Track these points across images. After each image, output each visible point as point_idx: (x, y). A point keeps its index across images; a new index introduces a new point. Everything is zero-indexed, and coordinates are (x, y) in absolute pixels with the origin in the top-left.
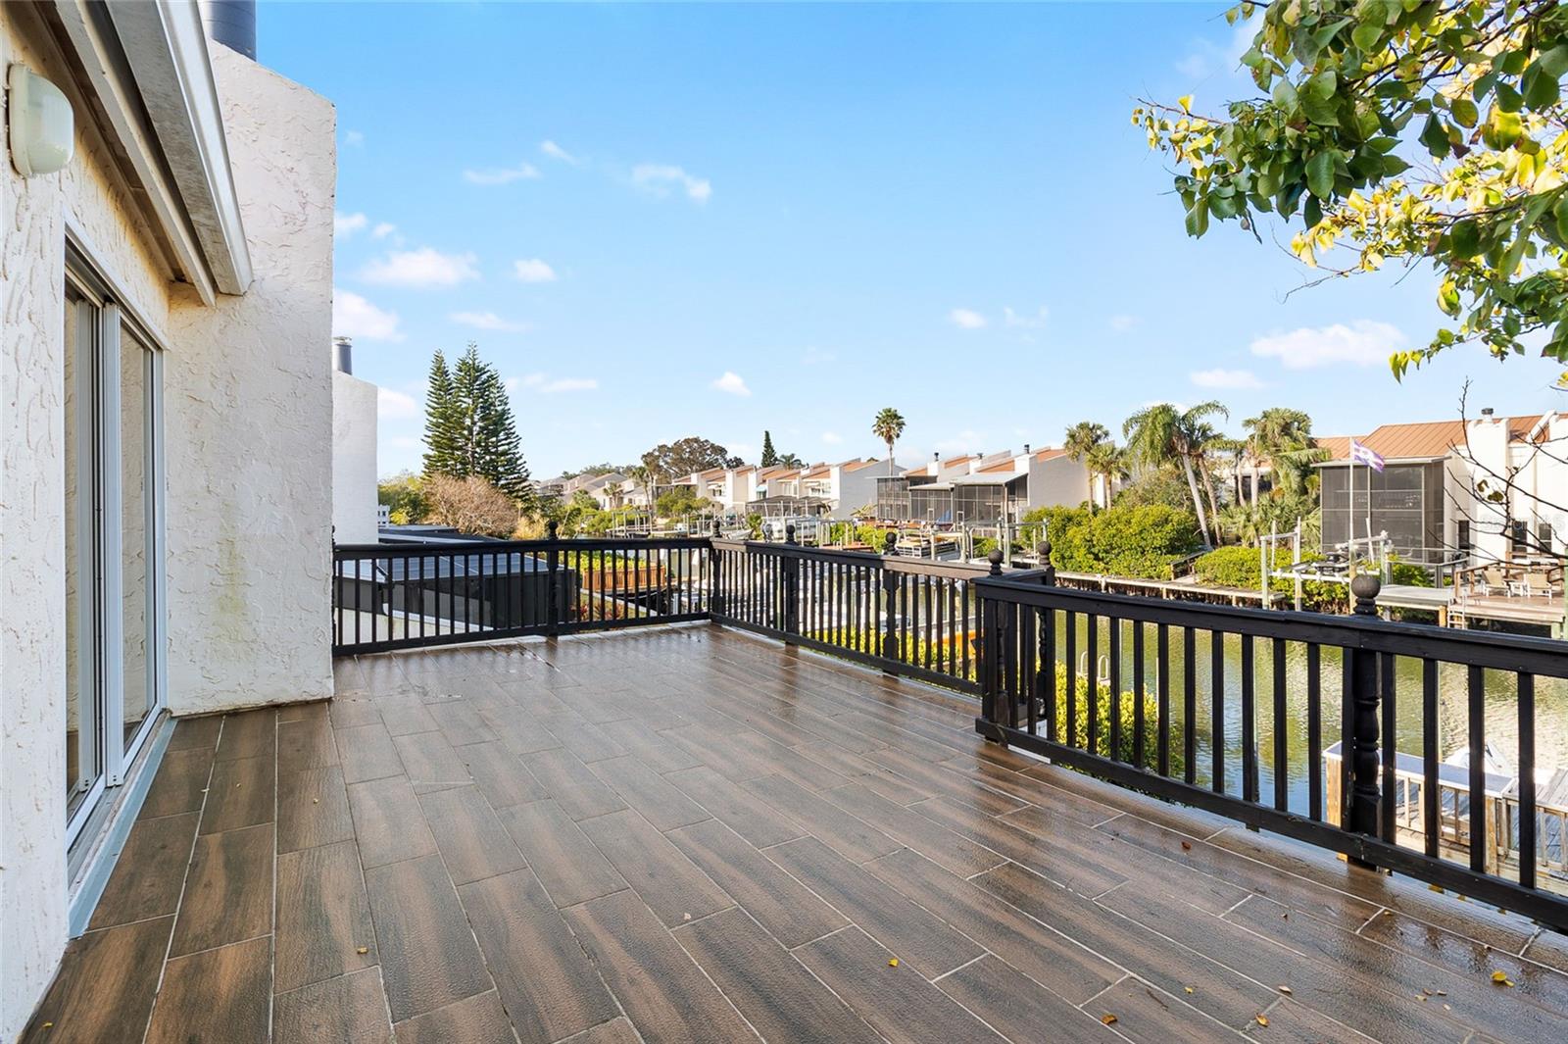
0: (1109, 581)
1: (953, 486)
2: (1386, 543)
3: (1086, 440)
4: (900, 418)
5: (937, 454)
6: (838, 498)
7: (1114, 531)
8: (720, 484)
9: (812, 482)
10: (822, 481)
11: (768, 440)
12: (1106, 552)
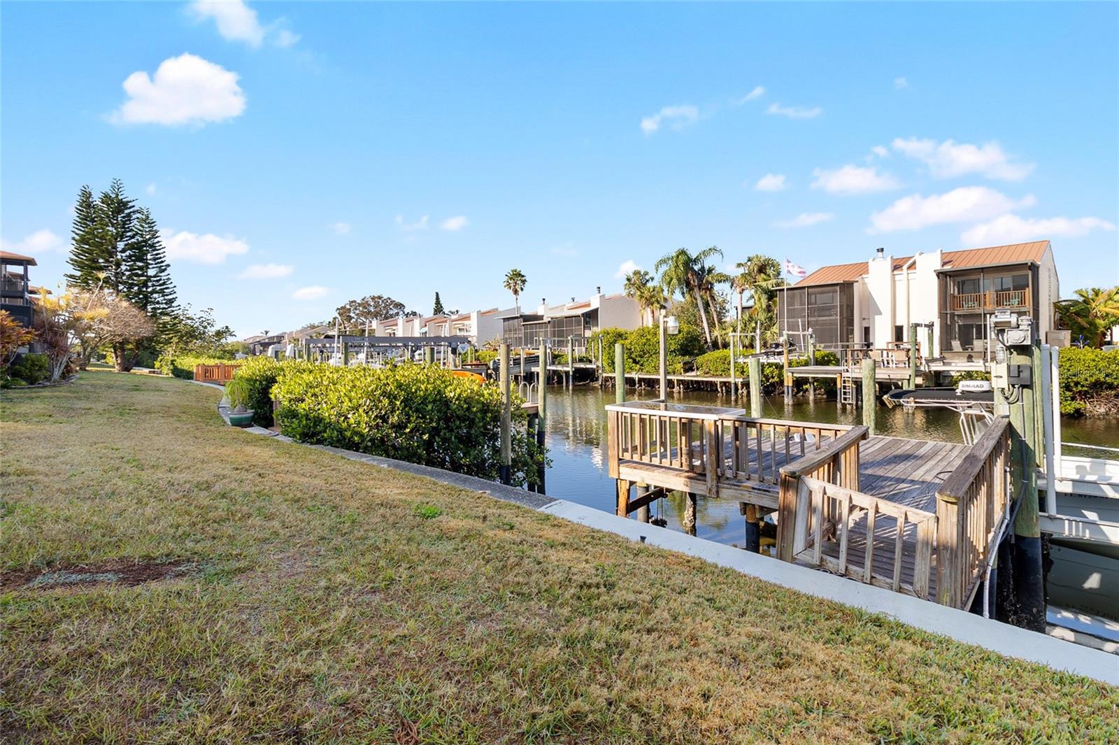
0: (640, 376)
1: (550, 319)
2: (811, 337)
3: (638, 282)
4: (523, 276)
5: (544, 300)
6: (476, 334)
7: (645, 341)
8: (394, 328)
9: (459, 324)
10: (466, 322)
11: (438, 298)
12: (641, 356)
